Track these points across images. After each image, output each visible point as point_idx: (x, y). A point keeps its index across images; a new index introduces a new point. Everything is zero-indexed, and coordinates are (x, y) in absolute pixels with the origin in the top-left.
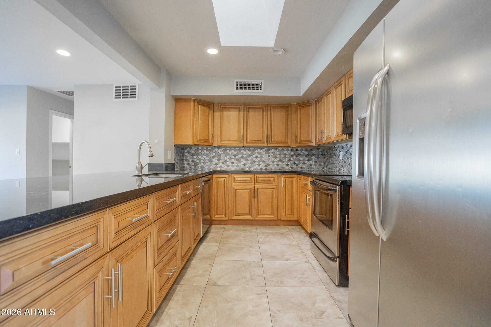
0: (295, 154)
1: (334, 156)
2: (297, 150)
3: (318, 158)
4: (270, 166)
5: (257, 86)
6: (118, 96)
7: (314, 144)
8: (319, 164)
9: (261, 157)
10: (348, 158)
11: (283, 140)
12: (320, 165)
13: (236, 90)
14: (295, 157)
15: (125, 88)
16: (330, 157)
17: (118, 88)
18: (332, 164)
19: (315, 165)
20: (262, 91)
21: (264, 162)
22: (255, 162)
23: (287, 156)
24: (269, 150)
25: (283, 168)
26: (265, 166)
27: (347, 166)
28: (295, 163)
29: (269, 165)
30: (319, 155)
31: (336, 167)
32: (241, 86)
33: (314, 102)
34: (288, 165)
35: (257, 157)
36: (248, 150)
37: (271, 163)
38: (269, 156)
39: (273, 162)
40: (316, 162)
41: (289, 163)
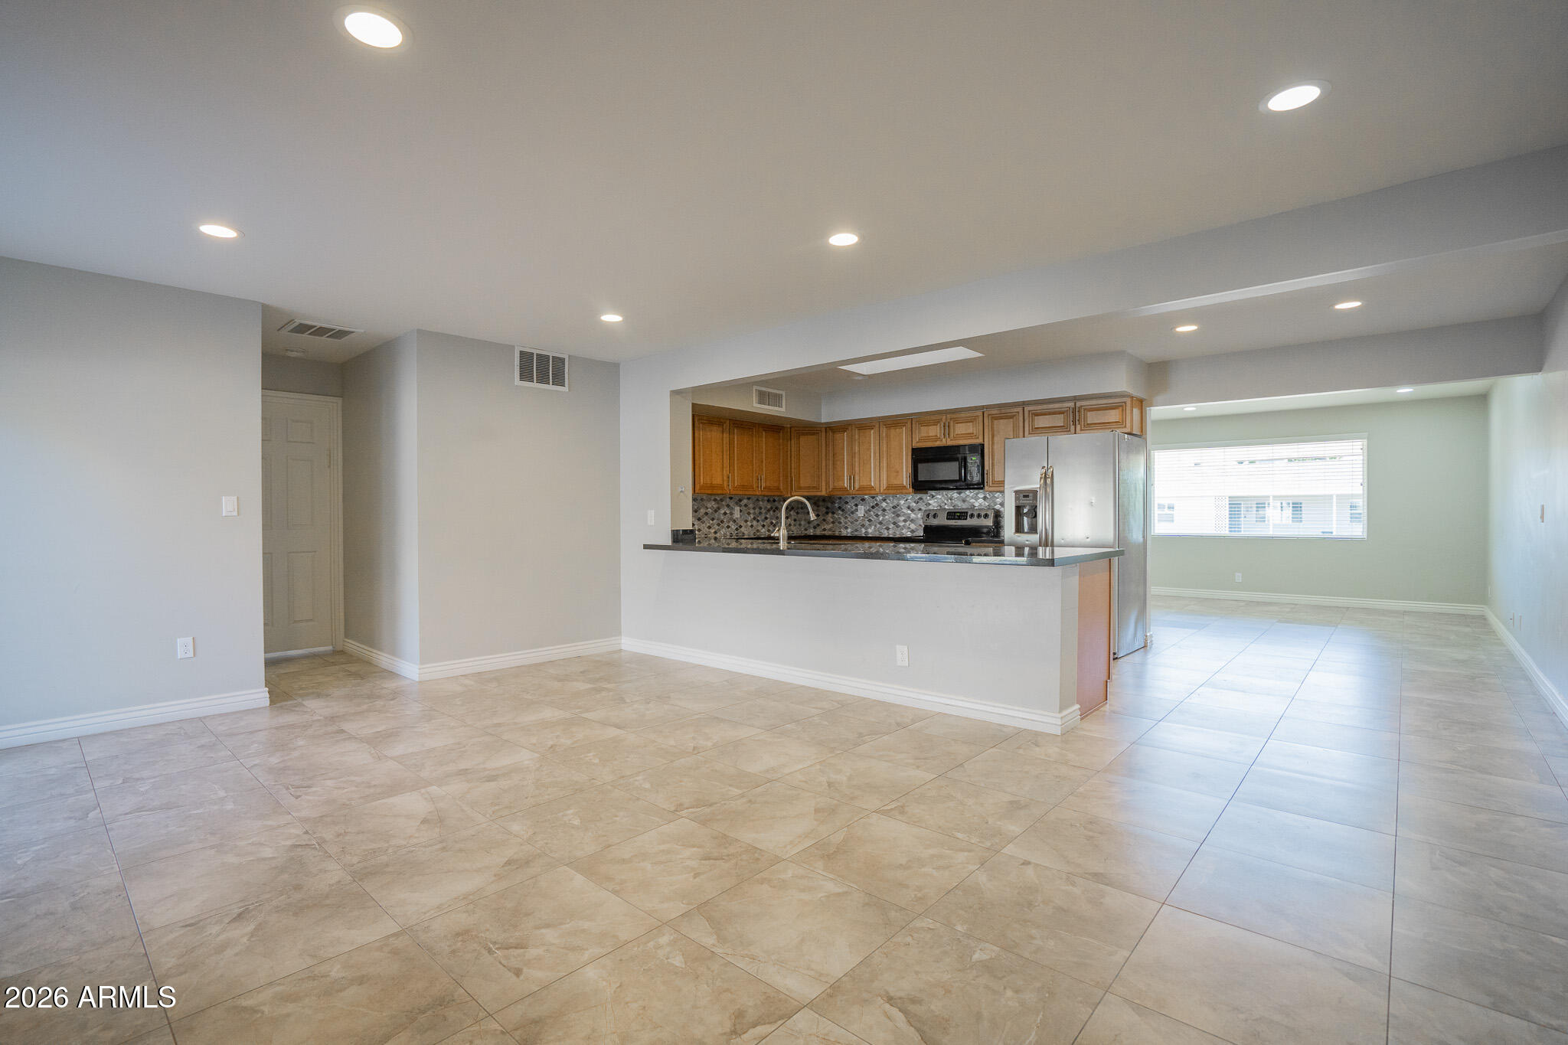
0: (772, 508)
1: (840, 512)
2: (774, 501)
3: (798, 513)
4: (743, 529)
5: (775, 399)
6: (525, 374)
7: (823, 493)
8: (798, 523)
9: (731, 514)
10: (877, 515)
11: (776, 485)
12: (800, 525)
13: (756, 405)
14: (771, 512)
15: (543, 359)
16: (827, 513)
17: (526, 357)
18: (833, 523)
19: (795, 525)
20: (783, 409)
21: (734, 521)
22: (722, 522)
23: (763, 511)
24: (740, 500)
25: (758, 531)
26: (737, 529)
27: (876, 526)
28: (772, 523)
29: (741, 527)
30: (798, 508)
31: (846, 528)
32: (763, 398)
33: (824, 430)
34: (763, 526)
35: (725, 514)
36: (715, 500)
37: (743, 524)
38: (741, 511)
39: (746, 521)
40: (795, 520)
41: (765, 524)
